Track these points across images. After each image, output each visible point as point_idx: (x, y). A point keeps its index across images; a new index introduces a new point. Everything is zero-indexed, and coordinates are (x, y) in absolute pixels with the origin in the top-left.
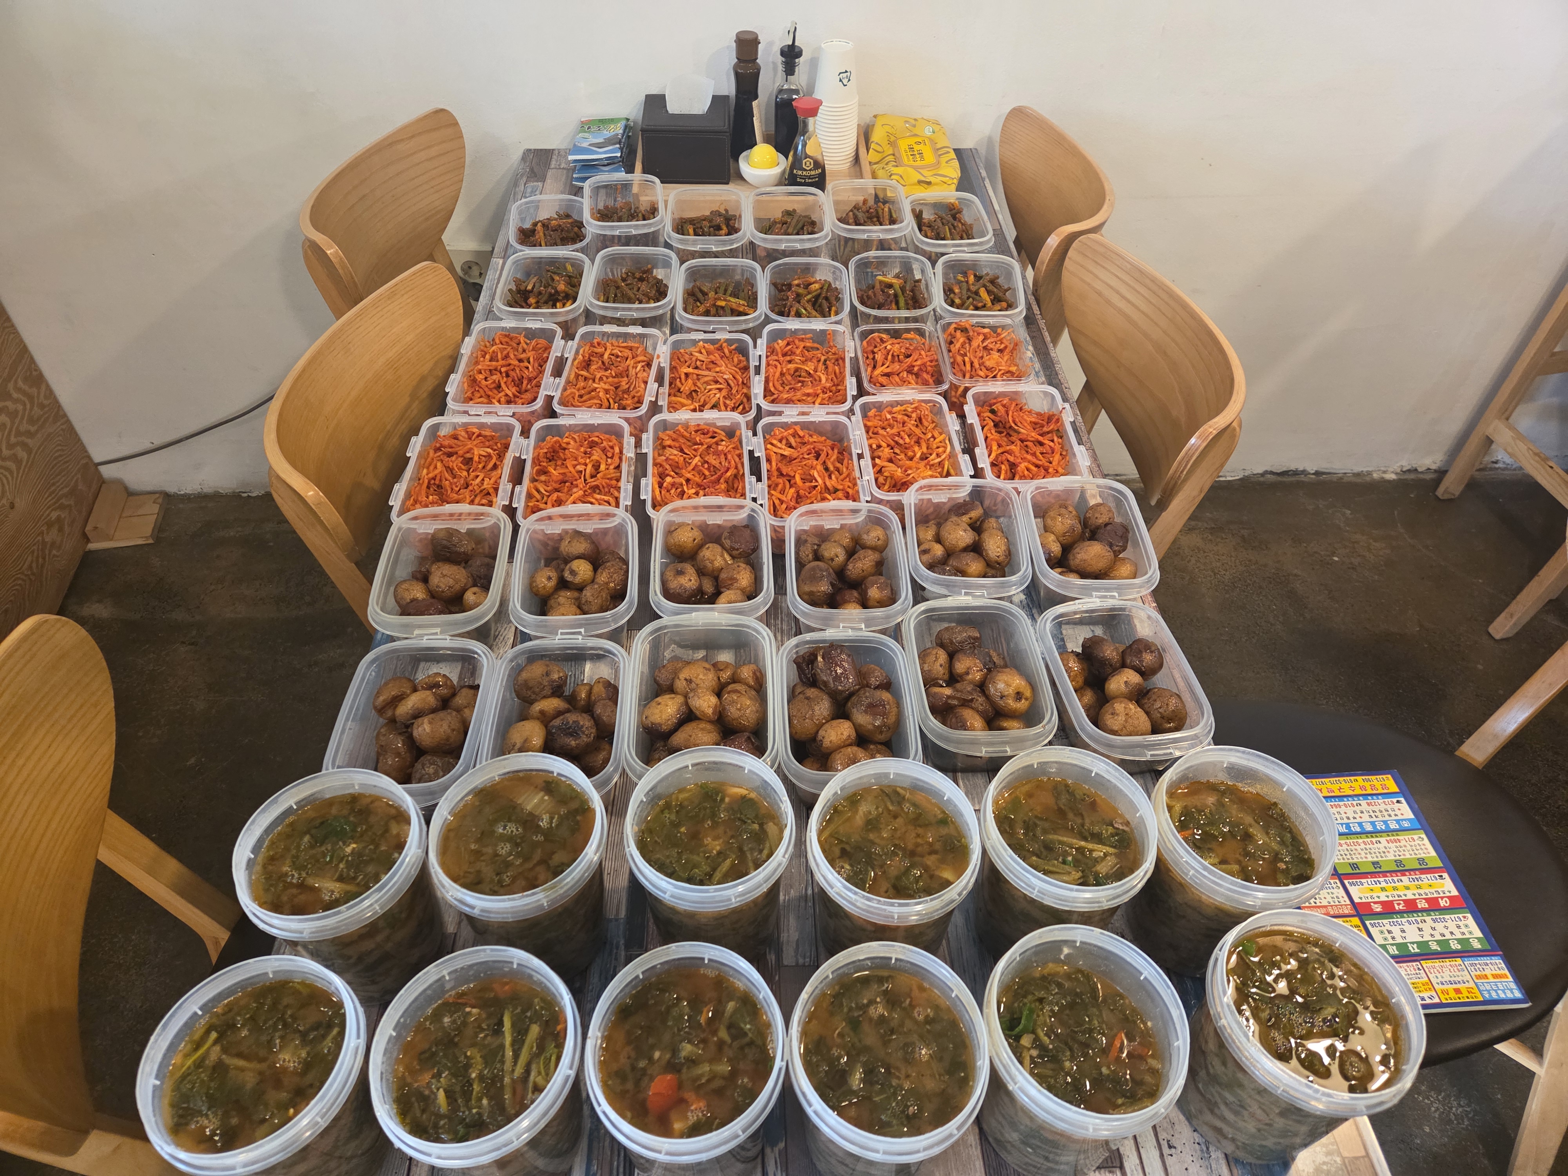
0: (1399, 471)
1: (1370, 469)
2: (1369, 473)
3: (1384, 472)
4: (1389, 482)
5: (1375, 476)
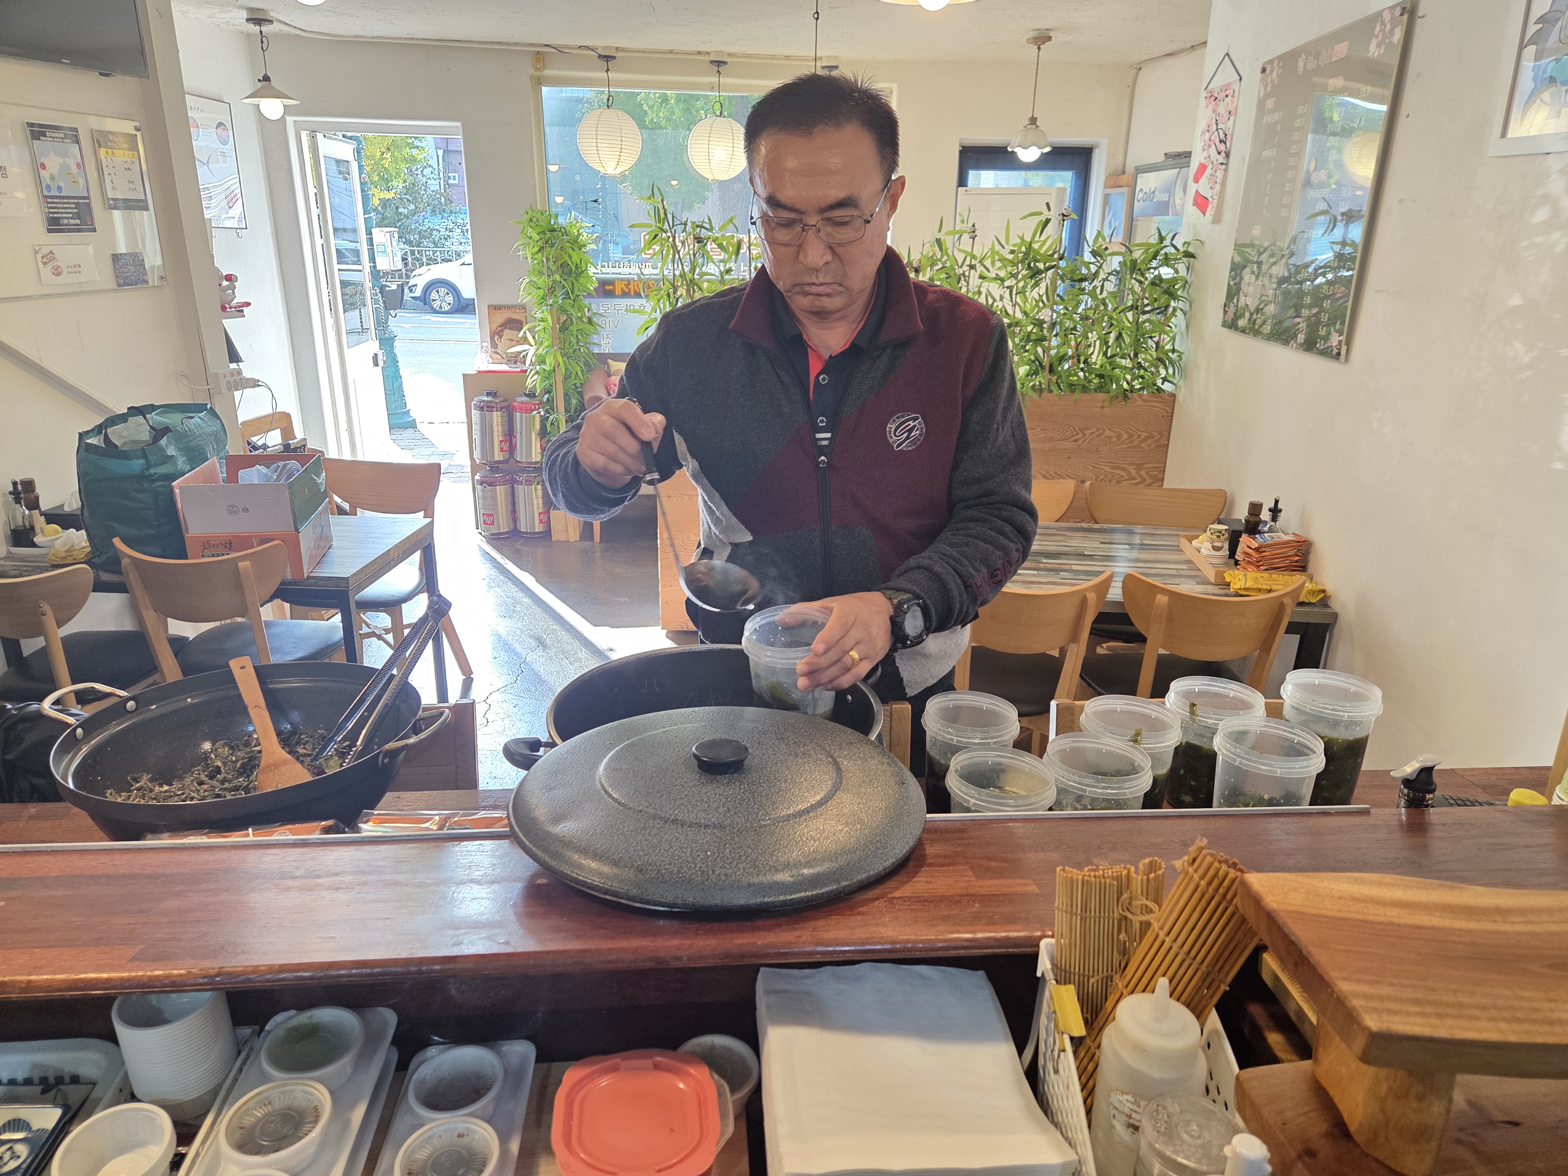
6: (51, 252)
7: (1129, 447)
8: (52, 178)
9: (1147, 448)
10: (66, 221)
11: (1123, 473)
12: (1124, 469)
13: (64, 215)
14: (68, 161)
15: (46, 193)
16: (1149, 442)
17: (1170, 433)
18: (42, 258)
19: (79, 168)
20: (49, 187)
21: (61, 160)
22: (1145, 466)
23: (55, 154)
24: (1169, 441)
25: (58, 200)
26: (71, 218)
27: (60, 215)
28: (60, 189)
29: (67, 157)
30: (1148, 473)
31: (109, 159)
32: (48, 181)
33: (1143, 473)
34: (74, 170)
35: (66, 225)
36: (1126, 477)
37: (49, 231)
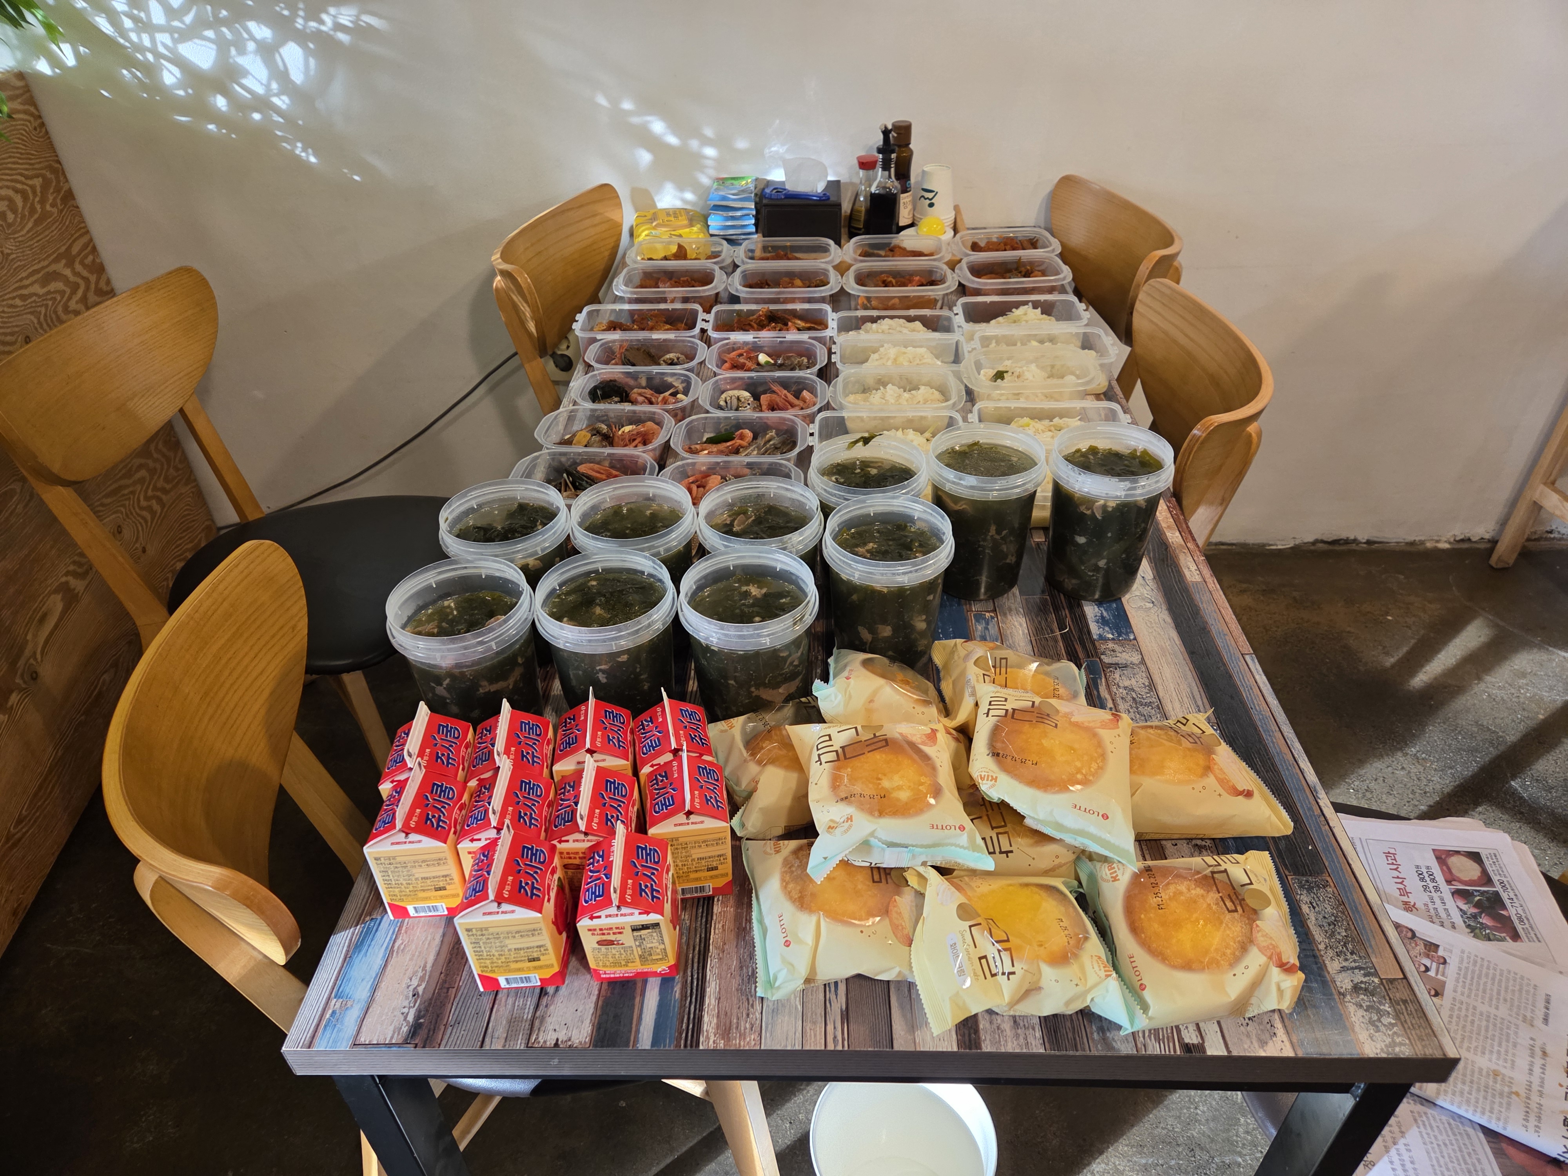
0: (1452, 540)
1: (1423, 538)
2: (1422, 543)
3: (1438, 541)
4: (1443, 551)
5: (1429, 545)
7: (37, 222)
9: (55, 210)
11: (59, 285)
12: (55, 276)
16: (51, 198)
17: (59, 162)
22: (75, 250)
24: (67, 181)
30: (82, 263)
33: (78, 267)
36: (68, 291)
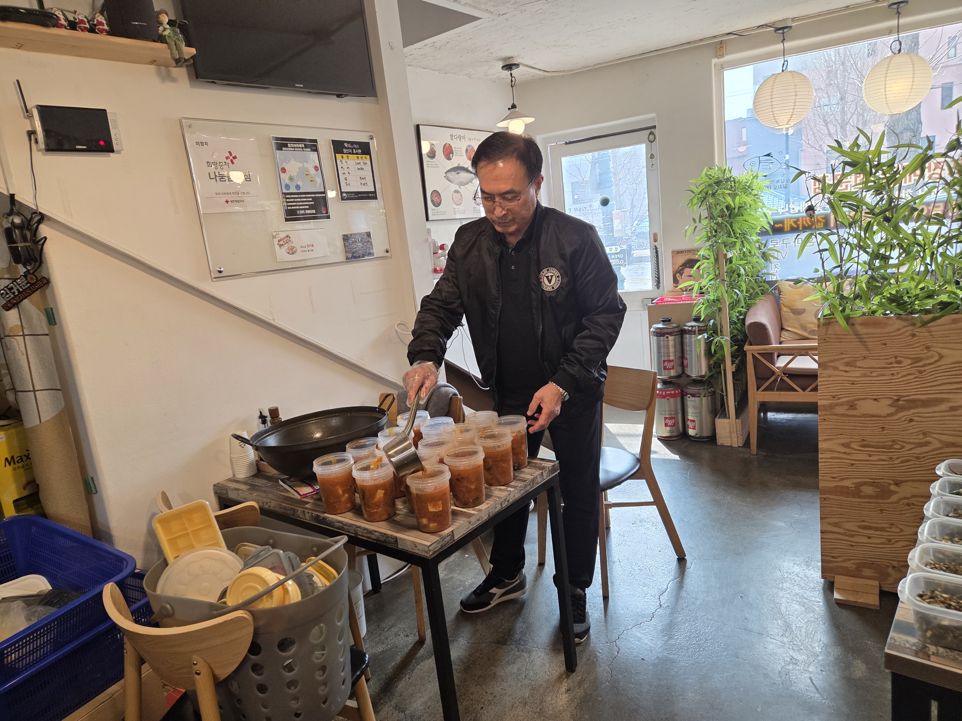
6: (287, 236)
8: (291, 179)
10: (302, 212)
13: (301, 207)
14: (306, 165)
15: (285, 191)
18: (279, 241)
19: (317, 170)
20: (287, 187)
21: (301, 165)
23: (295, 160)
25: (296, 196)
26: (307, 209)
27: (298, 207)
28: (298, 187)
29: (307, 162)
31: (344, 161)
32: (287, 181)
34: (313, 171)
35: (302, 214)
37: (287, 220)
